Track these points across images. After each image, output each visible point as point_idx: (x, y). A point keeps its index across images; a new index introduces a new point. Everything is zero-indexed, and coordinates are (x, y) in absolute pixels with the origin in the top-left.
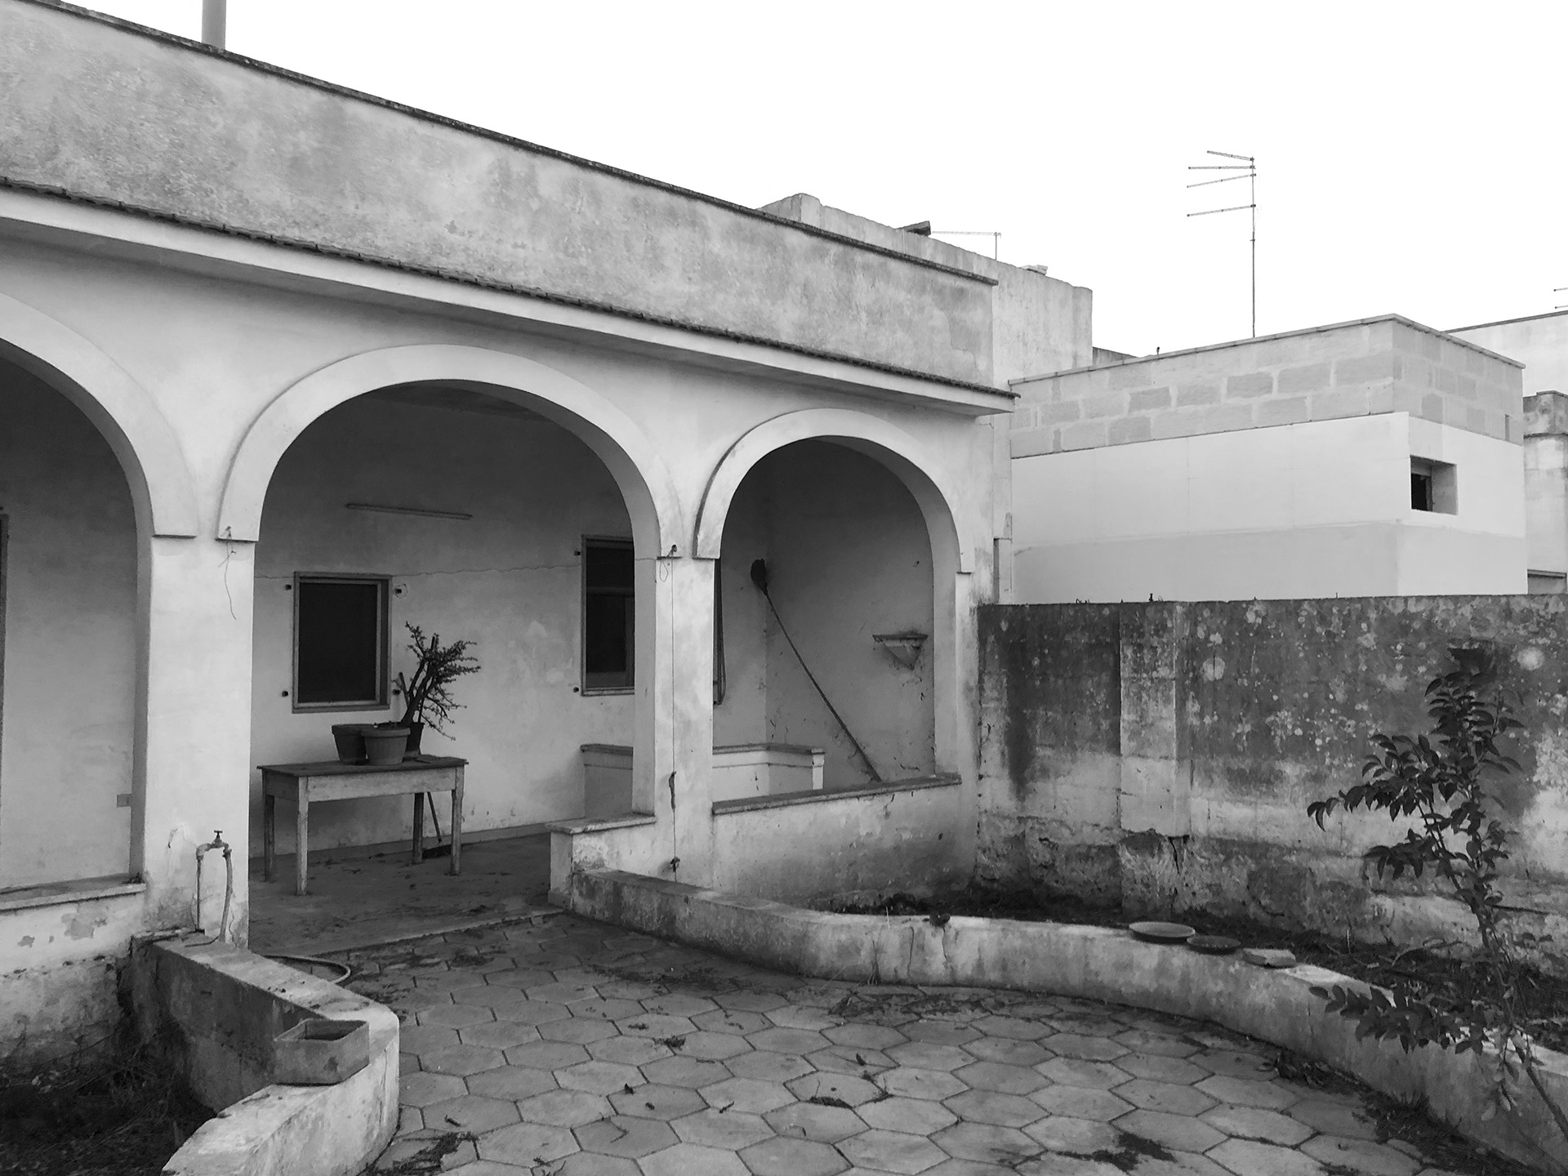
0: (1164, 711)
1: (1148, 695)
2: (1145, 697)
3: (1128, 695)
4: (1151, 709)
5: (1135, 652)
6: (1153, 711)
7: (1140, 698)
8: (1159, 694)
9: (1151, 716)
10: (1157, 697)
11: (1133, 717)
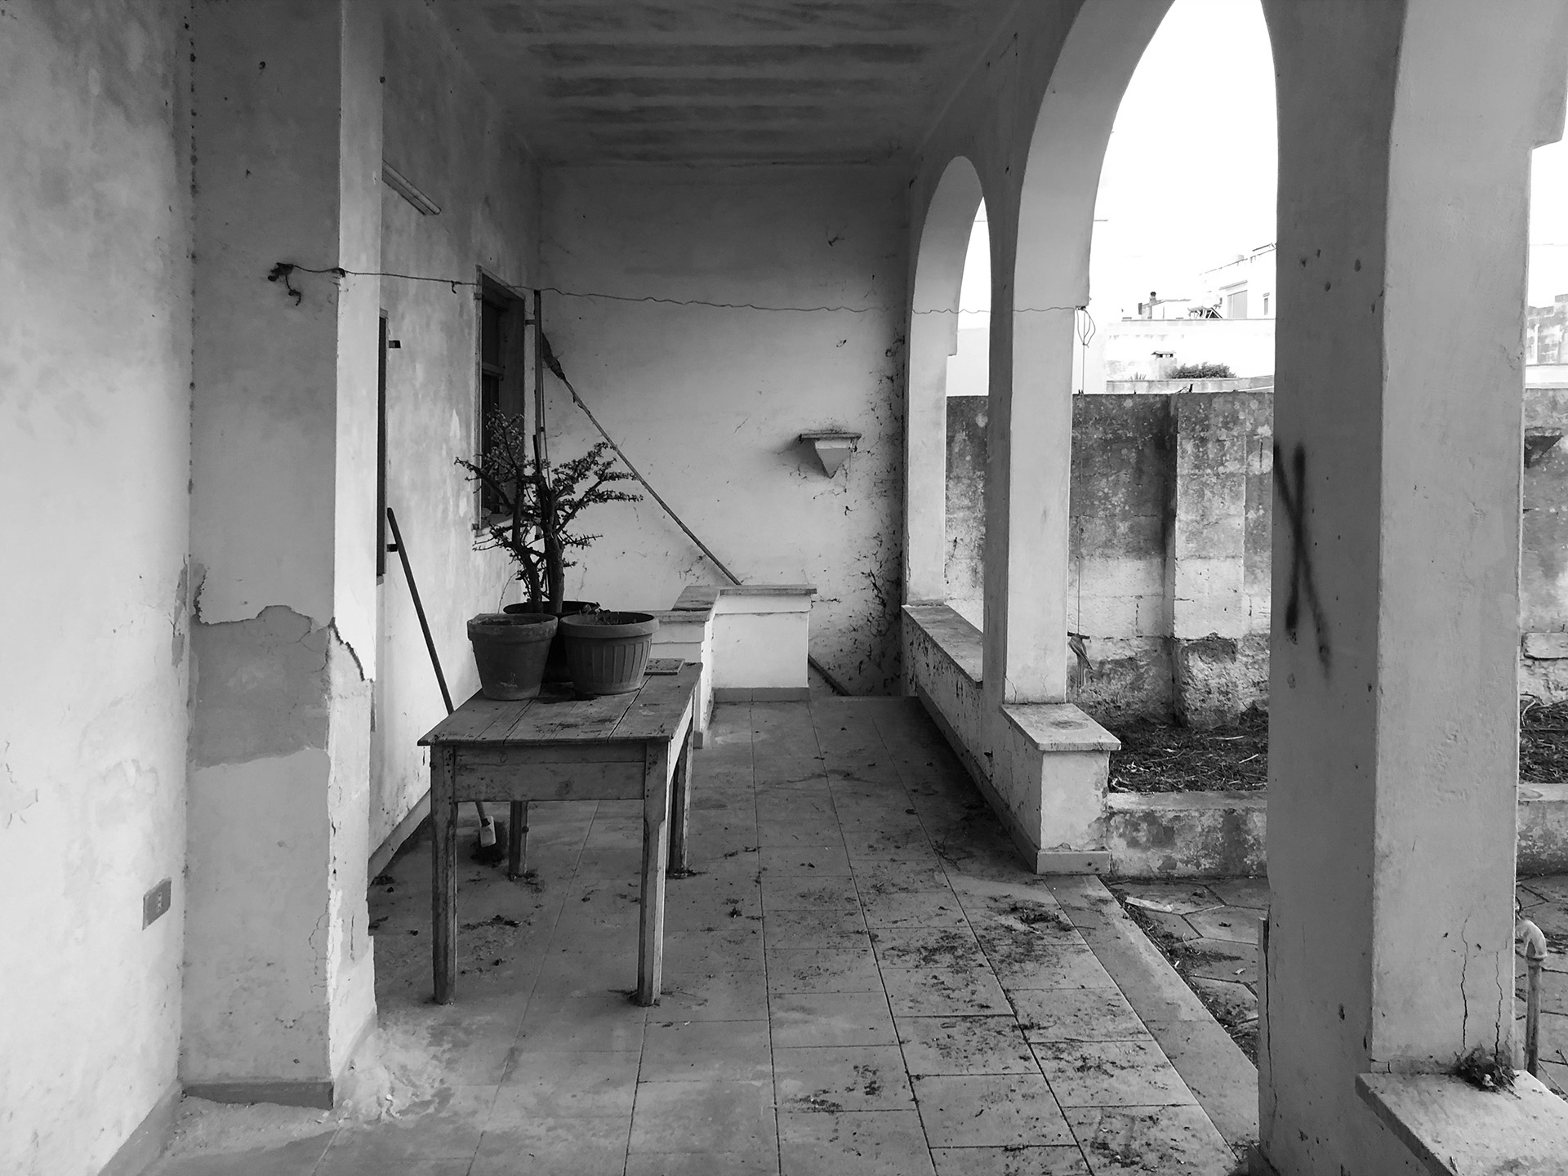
0: (1232, 507)
1: (1212, 492)
2: (1208, 493)
3: (1186, 493)
4: (1216, 505)
5: (1197, 446)
6: (1218, 508)
7: (1201, 495)
8: (1226, 491)
9: (1216, 512)
10: (1223, 493)
11: (1191, 517)
